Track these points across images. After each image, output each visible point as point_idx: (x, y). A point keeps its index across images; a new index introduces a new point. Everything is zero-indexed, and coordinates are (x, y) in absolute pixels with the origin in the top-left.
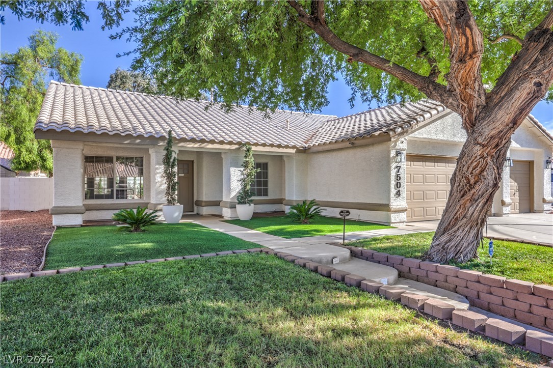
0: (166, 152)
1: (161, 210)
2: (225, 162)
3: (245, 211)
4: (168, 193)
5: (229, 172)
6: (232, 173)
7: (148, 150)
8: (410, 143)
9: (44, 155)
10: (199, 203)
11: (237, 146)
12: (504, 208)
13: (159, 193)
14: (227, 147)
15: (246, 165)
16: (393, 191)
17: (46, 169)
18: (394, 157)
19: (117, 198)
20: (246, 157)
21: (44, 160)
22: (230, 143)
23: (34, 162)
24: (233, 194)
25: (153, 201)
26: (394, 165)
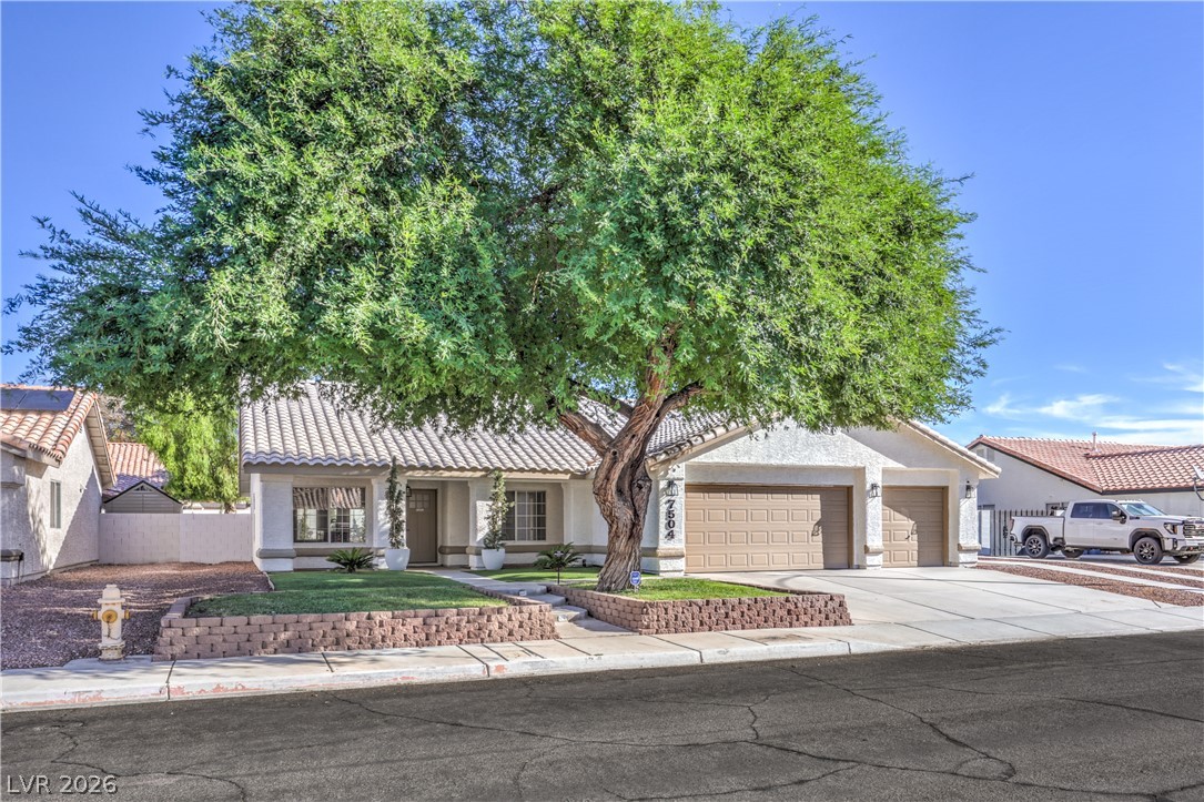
0: (389, 484)
1: (383, 556)
2: (473, 493)
3: (492, 558)
4: (392, 535)
5: (475, 507)
6: (479, 508)
7: (369, 481)
8: (690, 469)
9: (221, 476)
10: (443, 550)
11: (483, 473)
12: (868, 558)
13: (383, 533)
14: (469, 474)
15: (495, 498)
16: (663, 531)
17: (223, 498)
18: (664, 489)
19: (333, 541)
20: (495, 487)
21: (218, 483)
22: (474, 469)
23: (204, 488)
24: (480, 536)
25: (375, 545)
26: (664, 499)
